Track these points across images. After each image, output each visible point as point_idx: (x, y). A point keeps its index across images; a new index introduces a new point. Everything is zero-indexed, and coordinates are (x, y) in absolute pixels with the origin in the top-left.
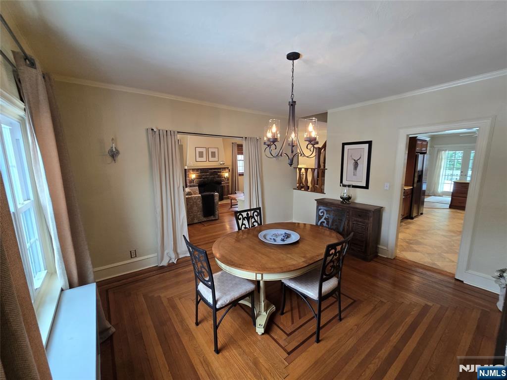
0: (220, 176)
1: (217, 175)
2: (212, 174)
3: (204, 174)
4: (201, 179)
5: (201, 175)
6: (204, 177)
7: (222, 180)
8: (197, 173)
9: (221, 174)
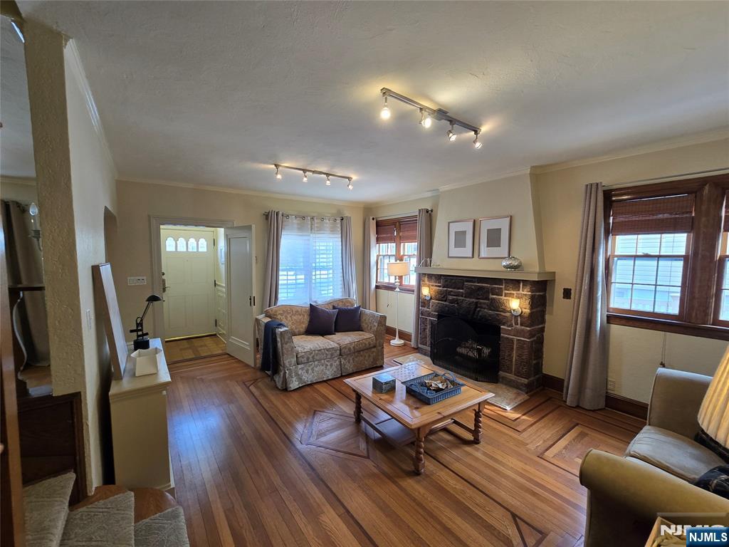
0: (497, 306)
1: (487, 298)
2: (471, 293)
3: (451, 291)
4: (445, 301)
5: (446, 290)
6: (450, 297)
7: (500, 317)
8: (436, 286)
9: (503, 297)
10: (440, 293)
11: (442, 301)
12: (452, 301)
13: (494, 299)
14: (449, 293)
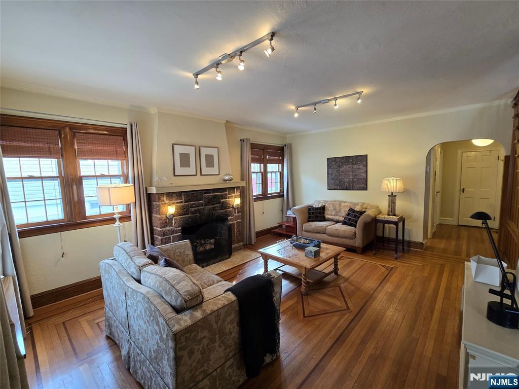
0: (225, 206)
3: (193, 204)
4: (188, 214)
5: (188, 205)
6: (193, 209)
7: (228, 212)
8: (178, 203)
9: (228, 200)
10: (183, 208)
11: (185, 215)
12: (195, 212)
13: (223, 202)
14: (192, 206)
